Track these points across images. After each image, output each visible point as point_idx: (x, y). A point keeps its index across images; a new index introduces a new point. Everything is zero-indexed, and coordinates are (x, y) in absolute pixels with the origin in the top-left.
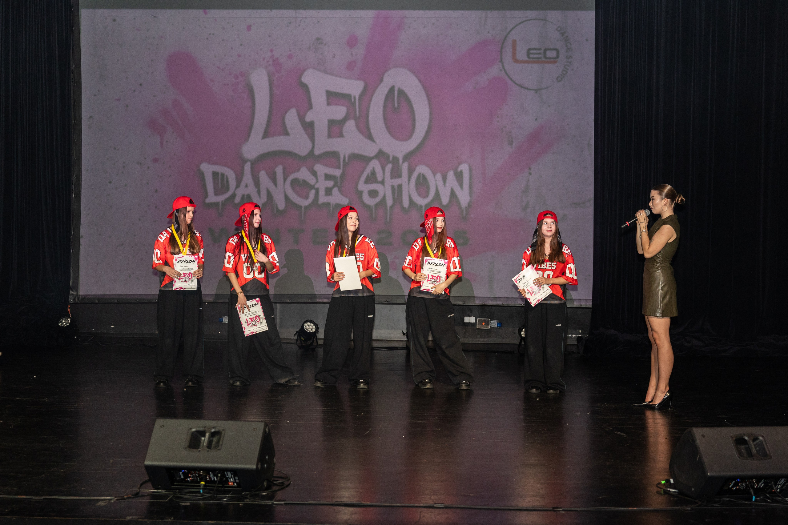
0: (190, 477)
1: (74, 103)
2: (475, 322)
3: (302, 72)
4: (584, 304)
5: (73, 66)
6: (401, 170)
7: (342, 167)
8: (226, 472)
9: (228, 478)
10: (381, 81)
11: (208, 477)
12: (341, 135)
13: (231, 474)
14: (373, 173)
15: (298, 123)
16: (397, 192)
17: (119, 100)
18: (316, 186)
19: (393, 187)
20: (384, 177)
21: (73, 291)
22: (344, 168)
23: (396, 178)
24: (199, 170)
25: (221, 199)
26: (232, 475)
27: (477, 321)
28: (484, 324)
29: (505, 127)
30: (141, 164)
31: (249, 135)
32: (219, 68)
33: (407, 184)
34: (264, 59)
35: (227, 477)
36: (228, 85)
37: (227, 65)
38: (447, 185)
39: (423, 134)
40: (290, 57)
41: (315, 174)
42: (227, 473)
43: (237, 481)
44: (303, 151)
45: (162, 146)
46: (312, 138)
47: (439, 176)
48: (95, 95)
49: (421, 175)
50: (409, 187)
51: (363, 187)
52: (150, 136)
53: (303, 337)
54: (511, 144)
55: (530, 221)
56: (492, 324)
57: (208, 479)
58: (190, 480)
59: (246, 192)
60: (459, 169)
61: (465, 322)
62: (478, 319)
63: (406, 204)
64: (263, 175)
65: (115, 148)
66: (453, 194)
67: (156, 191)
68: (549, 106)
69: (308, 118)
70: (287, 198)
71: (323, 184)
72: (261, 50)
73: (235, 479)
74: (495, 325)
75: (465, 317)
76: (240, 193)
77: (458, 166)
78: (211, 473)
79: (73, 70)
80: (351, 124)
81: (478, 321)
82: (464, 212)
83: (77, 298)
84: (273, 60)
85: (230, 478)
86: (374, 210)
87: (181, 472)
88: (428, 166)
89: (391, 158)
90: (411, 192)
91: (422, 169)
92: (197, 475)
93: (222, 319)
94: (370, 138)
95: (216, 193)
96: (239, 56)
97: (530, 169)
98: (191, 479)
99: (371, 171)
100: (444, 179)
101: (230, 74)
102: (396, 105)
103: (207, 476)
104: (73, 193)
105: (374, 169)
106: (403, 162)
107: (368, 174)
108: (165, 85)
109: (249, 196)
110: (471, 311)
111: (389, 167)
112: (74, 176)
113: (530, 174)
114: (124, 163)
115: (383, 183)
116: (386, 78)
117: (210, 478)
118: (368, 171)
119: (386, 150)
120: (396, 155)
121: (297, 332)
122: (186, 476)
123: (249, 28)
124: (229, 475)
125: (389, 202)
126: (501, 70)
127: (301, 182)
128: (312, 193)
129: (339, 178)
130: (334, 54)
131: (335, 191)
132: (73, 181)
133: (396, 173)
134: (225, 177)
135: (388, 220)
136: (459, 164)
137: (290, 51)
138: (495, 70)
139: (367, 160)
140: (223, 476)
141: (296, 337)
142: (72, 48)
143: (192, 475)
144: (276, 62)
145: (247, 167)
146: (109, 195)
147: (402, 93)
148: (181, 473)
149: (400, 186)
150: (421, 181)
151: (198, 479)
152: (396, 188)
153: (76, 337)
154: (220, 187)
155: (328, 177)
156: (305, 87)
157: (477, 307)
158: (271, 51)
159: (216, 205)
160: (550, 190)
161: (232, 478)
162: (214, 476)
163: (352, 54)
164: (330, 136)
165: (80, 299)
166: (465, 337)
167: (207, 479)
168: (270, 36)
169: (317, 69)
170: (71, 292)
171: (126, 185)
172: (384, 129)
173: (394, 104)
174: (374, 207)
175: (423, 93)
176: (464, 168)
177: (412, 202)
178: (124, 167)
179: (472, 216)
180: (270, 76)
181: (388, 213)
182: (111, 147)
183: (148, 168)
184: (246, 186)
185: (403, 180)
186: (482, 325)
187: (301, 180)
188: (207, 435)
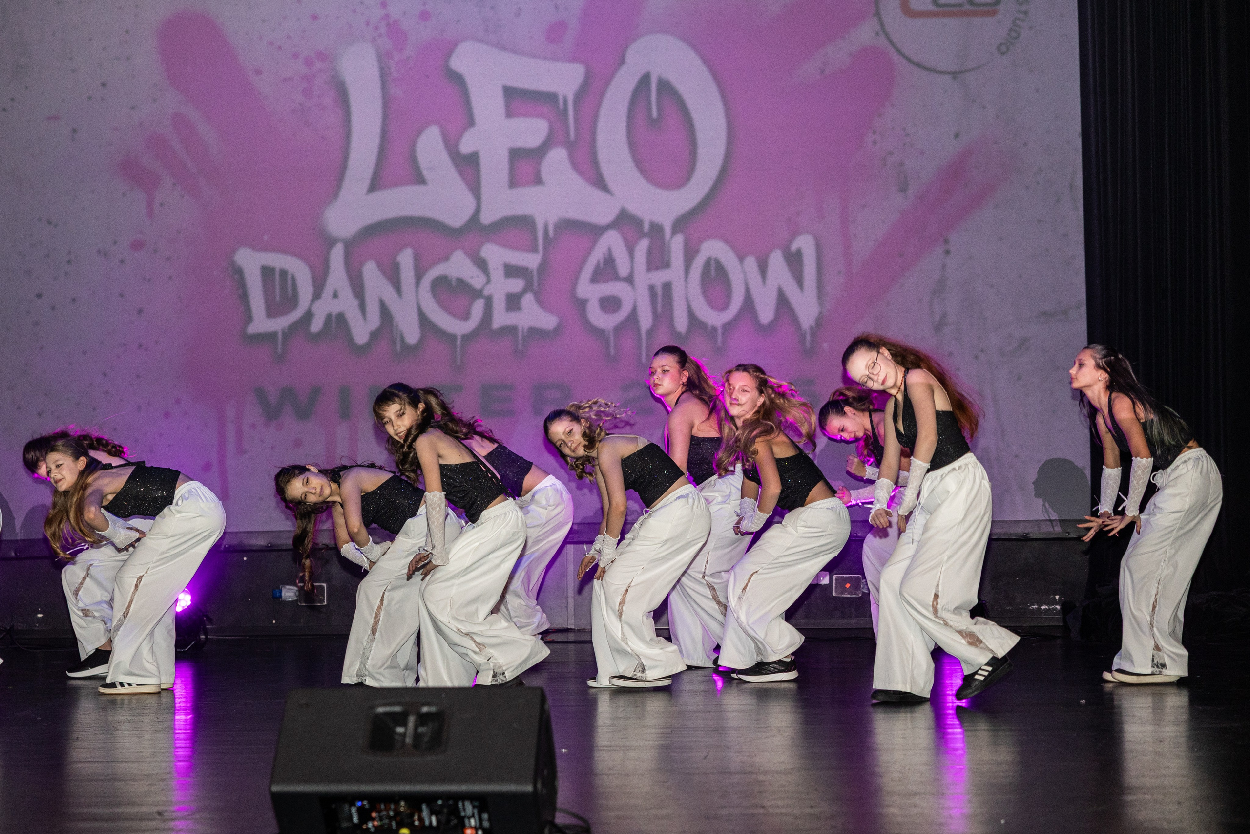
0: (373, 819)
2: (828, 582)
3: (451, 47)
6: (669, 252)
7: (541, 248)
8: (460, 804)
9: (464, 817)
10: (622, 62)
11: (416, 817)
12: (538, 180)
13: (474, 807)
14: (609, 261)
15: (445, 157)
16: (662, 297)
17: (56, 118)
18: (486, 292)
19: (652, 289)
20: (632, 267)
22: (545, 248)
23: (657, 268)
24: (233, 264)
25: (280, 324)
26: (476, 811)
27: (834, 581)
28: (848, 586)
29: (891, 154)
30: (105, 254)
31: (338, 187)
32: (271, 43)
33: (683, 280)
34: (368, 23)
35: (463, 814)
36: (291, 79)
37: (288, 37)
38: (769, 281)
39: (714, 174)
40: (425, 16)
41: (482, 265)
42: (463, 805)
43: (486, 824)
44: (457, 219)
45: (151, 214)
46: (475, 188)
47: (751, 262)
48: (5, 110)
49: (713, 263)
50: (686, 287)
51: (588, 291)
52: (124, 194)
54: (903, 189)
55: (950, 354)
57: (417, 823)
58: (374, 826)
59: (335, 307)
60: (794, 247)
62: (835, 577)
64: (371, 271)
65: (50, 223)
66: (782, 300)
67: (140, 311)
68: (984, 108)
69: (466, 146)
70: (424, 321)
71: (501, 287)
72: (361, 3)
73: (481, 820)
76: (322, 310)
77: (791, 241)
78: (424, 807)
80: (558, 156)
81: (836, 580)
82: (808, 338)
84: (388, 25)
85: (469, 818)
86: (612, 340)
87: (355, 807)
88: (727, 242)
89: (646, 227)
90: (691, 299)
91: (713, 249)
92: (391, 813)
93: (281, 592)
94: (600, 183)
95: (272, 311)
96: (315, 17)
97: (946, 241)
98: (376, 823)
99: (604, 255)
100: (763, 269)
101: (296, 56)
102: (655, 114)
103: (413, 816)
105: (610, 251)
106: (674, 232)
107: (598, 262)
108: (156, 85)
109: (341, 318)
111: (643, 245)
113: (947, 252)
114: (70, 252)
115: (629, 280)
116: (631, 55)
117: (421, 820)
118: (597, 255)
119: (634, 209)
120: (658, 219)
122: (364, 816)
124: (468, 808)
125: (646, 321)
126: (877, 34)
127: (454, 283)
128: (478, 308)
129: (535, 273)
130: (519, 9)
131: (528, 300)
133: (658, 260)
134: (289, 277)
136: (795, 235)
137: (424, 4)
138: (865, 34)
139: (596, 231)
140: (455, 812)
143: (379, 811)
144: (395, 30)
145: (337, 255)
146: (36, 323)
147: (665, 87)
148: (354, 810)
149: (667, 287)
150: (713, 273)
151: (394, 824)
152: (659, 291)
154: (278, 298)
155: (511, 271)
156: (458, 80)
158: (384, 5)
159: (271, 337)
160: (992, 286)
161: (473, 816)
162: (432, 813)
163: (557, 7)
164: (514, 182)
166: (807, 616)
167: (413, 821)
169: (483, 41)
171: (74, 300)
172: (631, 164)
173: (650, 110)
174: (612, 333)
175: (711, 87)
176: (805, 244)
177: (693, 319)
178: (69, 262)
179: (825, 346)
180: (383, 58)
181: (644, 345)
182: (40, 220)
183: (122, 261)
184: (335, 295)
185: (674, 273)
186: (844, 590)
187: (454, 279)
188: (412, 720)
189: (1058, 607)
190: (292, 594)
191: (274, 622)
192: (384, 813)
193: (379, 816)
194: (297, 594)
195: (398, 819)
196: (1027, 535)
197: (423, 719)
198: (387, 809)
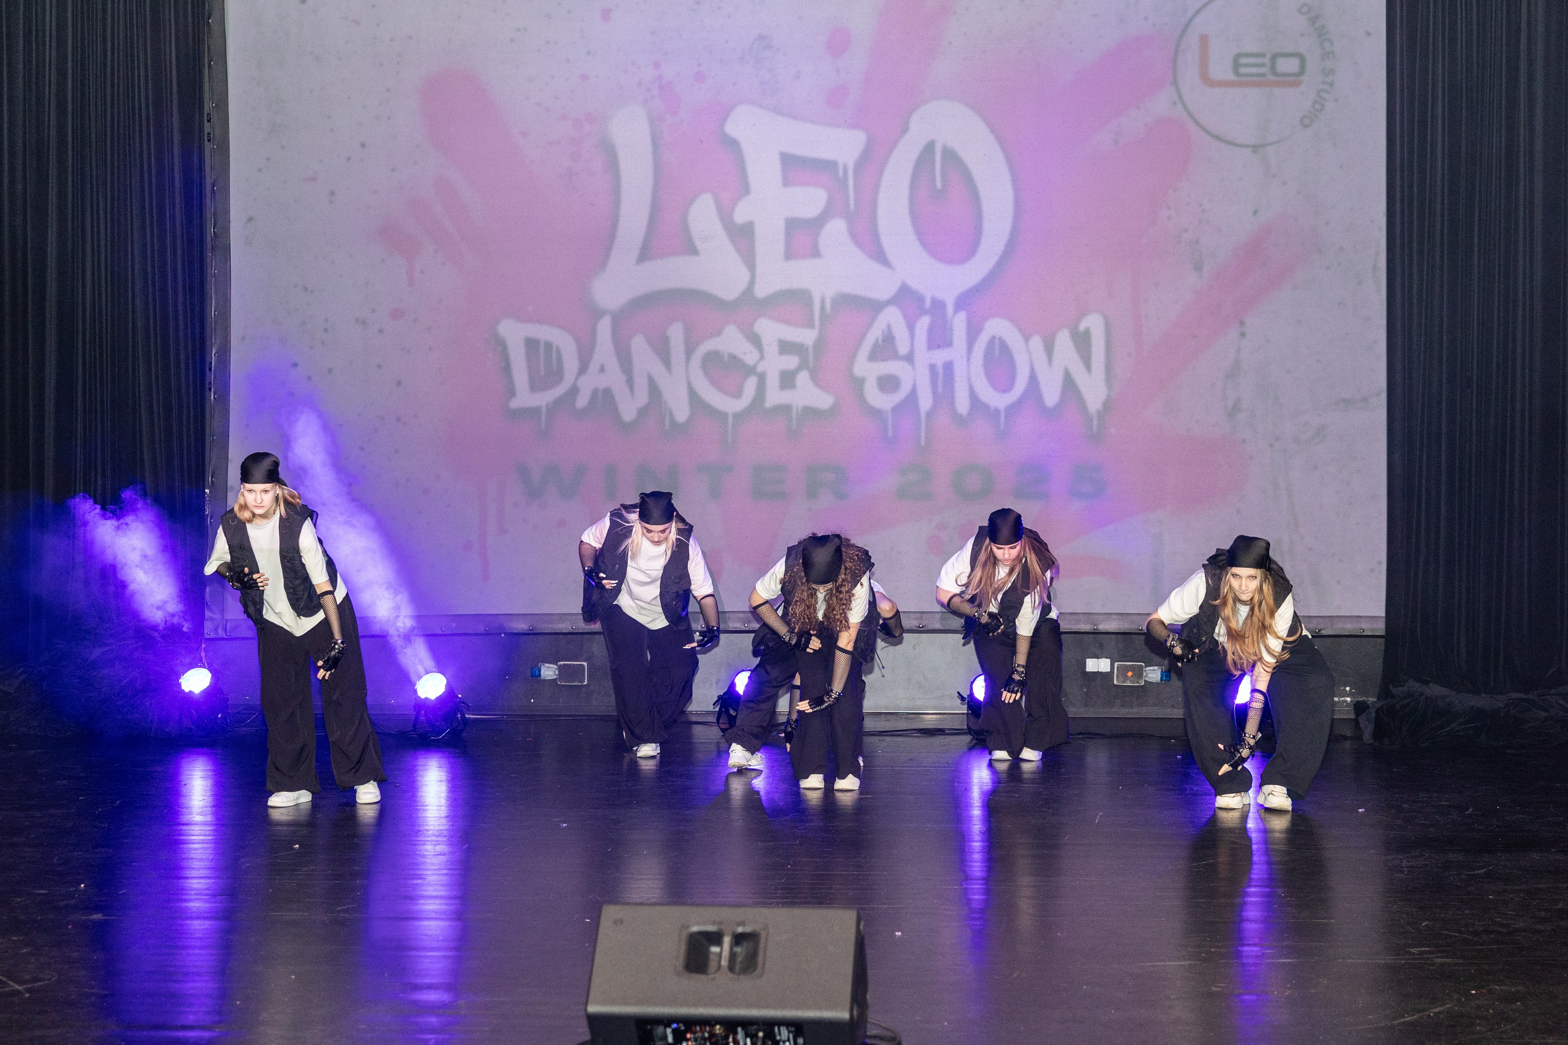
0: (689, 1040)
1: (213, 189)
2: (1109, 671)
3: (724, 112)
4: (1368, 628)
5: (208, 106)
6: (951, 330)
7: (817, 323)
8: (776, 1029)
9: (780, 1040)
10: (905, 129)
11: (731, 1040)
12: (816, 253)
13: (789, 1032)
14: (889, 338)
15: (718, 227)
16: (943, 377)
17: (313, 179)
18: (759, 369)
19: (932, 368)
20: (912, 345)
21: (213, 612)
22: (822, 323)
23: (939, 347)
24: (496, 334)
25: (543, 399)
26: (791, 1035)
27: (1116, 669)
28: (1130, 674)
29: (1186, 230)
30: (364, 323)
31: (607, 255)
32: (538, 104)
33: (965, 359)
34: (640, 84)
35: (778, 1038)
36: (559, 142)
37: (556, 98)
38: (1056, 362)
39: (1000, 248)
40: (699, 77)
41: (756, 340)
42: (779, 1030)
44: (730, 290)
45: (411, 282)
46: (750, 261)
47: (1036, 342)
48: (260, 170)
49: (997, 342)
50: (968, 368)
51: (866, 369)
52: (383, 260)
53: (733, 709)
54: (1198, 268)
55: (1244, 441)
56: (1150, 675)
59: (603, 382)
60: (1082, 327)
61: (1087, 670)
62: (1116, 664)
63: (962, 404)
64: (639, 345)
65: (306, 289)
66: (1069, 382)
67: (399, 383)
68: (1285, 183)
69: (741, 215)
70: (694, 397)
71: (775, 364)
72: (634, 63)
74: (1155, 676)
75: (1087, 660)
76: (588, 385)
77: (1079, 320)
78: (739, 1029)
79: (209, 114)
80: (837, 227)
81: (1117, 667)
82: (1095, 422)
83: (220, 627)
84: (661, 87)
85: (784, 1041)
86: (890, 421)
87: (670, 1027)
88: (1012, 320)
89: (928, 303)
90: (973, 379)
91: (997, 327)
92: (707, 1035)
93: (540, 671)
94: (880, 256)
95: (537, 384)
96: (584, 77)
97: (1242, 323)
99: (883, 332)
100: (1049, 349)
101: (564, 117)
102: (939, 184)
103: (728, 1038)
104: (210, 390)
105: (889, 327)
106: (956, 311)
107: (877, 339)
108: (418, 146)
109: (608, 393)
110: (1101, 646)
111: (924, 323)
112: (213, 353)
113: (1243, 335)
114: (326, 320)
115: (909, 358)
116: (915, 123)
117: (736, 1041)
118: (875, 333)
119: (915, 284)
120: (939, 295)
121: (720, 697)
122: (679, 1036)
123: (606, 15)
124: (784, 1034)
125: (925, 402)
126: (1175, 103)
127: (726, 359)
128: (750, 386)
129: (811, 349)
130: (799, 72)
131: (803, 378)
132: (211, 363)
133: (939, 338)
134: (554, 349)
135: (923, 442)
136: (1083, 314)
137: (699, 65)
138: (1161, 104)
139: (875, 307)
140: (770, 1035)
141: (717, 709)
142: (206, 65)
143: (695, 1033)
144: (667, 92)
145: (604, 328)
146: (292, 394)
147: (950, 155)
148: (669, 1031)
149: (949, 367)
150: (997, 352)
152: (940, 369)
153: (219, 716)
154: (542, 372)
155: (786, 347)
156: (733, 146)
157: (1114, 636)
158: (657, 65)
159: (535, 411)
160: (1288, 371)
161: (788, 1040)
162: (749, 1037)
163: (838, 71)
164: (789, 255)
165: (228, 629)
166: (1086, 705)
168: (652, 33)
169: (761, 106)
170: (207, 613)
171: (330, 370)
172: (913, 237)
173: (934, 180)
174: (890, 415)
175: (998, 156)
176: (1094, 323)
177: (975, 401)
178: (326, 330)
179: (1113, 431)
180: (654, 121)
181: (923, 427)
182: (296, 286)
183: (381, 331)
184: (602, 370)
185: (956, 352)
186: (1126, 678)
187: (726, 355)
188: (727, 940)
189: (1348, 699)
190: (551, 673)
191: (532, 701)
192: (699, 1035)
193: (694, 1038)
194: (557, 672)
195: (713, 1040)
196: (1319, 631)
197: (738, 939)
198: (703, 1032)
